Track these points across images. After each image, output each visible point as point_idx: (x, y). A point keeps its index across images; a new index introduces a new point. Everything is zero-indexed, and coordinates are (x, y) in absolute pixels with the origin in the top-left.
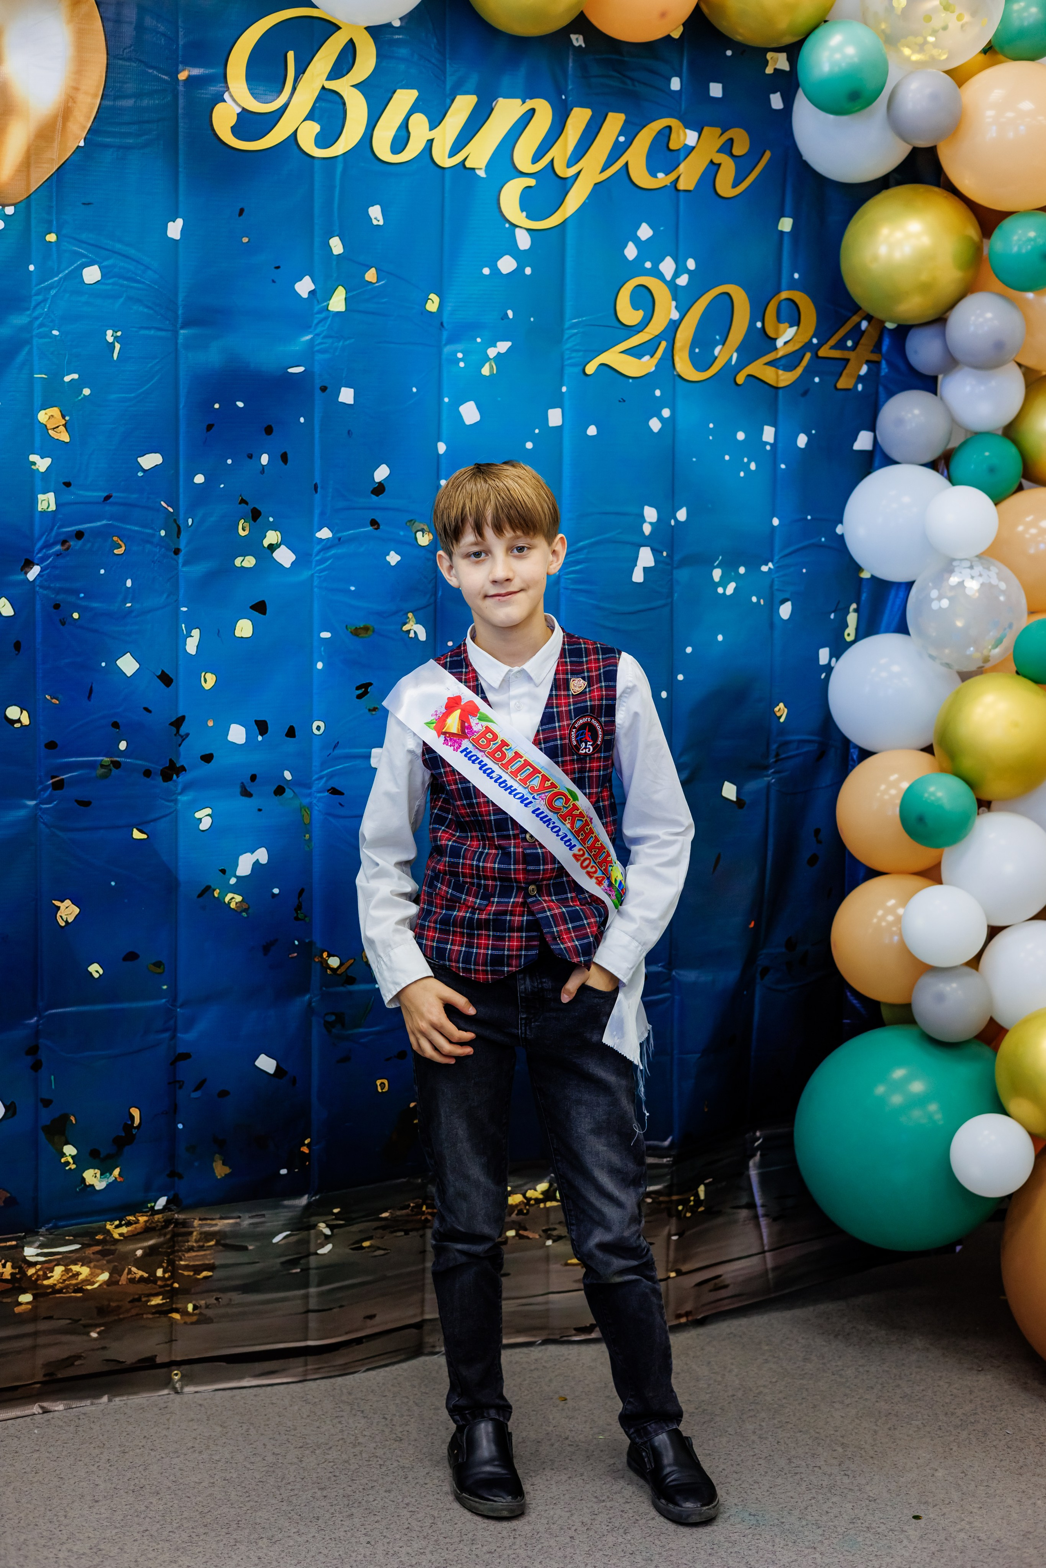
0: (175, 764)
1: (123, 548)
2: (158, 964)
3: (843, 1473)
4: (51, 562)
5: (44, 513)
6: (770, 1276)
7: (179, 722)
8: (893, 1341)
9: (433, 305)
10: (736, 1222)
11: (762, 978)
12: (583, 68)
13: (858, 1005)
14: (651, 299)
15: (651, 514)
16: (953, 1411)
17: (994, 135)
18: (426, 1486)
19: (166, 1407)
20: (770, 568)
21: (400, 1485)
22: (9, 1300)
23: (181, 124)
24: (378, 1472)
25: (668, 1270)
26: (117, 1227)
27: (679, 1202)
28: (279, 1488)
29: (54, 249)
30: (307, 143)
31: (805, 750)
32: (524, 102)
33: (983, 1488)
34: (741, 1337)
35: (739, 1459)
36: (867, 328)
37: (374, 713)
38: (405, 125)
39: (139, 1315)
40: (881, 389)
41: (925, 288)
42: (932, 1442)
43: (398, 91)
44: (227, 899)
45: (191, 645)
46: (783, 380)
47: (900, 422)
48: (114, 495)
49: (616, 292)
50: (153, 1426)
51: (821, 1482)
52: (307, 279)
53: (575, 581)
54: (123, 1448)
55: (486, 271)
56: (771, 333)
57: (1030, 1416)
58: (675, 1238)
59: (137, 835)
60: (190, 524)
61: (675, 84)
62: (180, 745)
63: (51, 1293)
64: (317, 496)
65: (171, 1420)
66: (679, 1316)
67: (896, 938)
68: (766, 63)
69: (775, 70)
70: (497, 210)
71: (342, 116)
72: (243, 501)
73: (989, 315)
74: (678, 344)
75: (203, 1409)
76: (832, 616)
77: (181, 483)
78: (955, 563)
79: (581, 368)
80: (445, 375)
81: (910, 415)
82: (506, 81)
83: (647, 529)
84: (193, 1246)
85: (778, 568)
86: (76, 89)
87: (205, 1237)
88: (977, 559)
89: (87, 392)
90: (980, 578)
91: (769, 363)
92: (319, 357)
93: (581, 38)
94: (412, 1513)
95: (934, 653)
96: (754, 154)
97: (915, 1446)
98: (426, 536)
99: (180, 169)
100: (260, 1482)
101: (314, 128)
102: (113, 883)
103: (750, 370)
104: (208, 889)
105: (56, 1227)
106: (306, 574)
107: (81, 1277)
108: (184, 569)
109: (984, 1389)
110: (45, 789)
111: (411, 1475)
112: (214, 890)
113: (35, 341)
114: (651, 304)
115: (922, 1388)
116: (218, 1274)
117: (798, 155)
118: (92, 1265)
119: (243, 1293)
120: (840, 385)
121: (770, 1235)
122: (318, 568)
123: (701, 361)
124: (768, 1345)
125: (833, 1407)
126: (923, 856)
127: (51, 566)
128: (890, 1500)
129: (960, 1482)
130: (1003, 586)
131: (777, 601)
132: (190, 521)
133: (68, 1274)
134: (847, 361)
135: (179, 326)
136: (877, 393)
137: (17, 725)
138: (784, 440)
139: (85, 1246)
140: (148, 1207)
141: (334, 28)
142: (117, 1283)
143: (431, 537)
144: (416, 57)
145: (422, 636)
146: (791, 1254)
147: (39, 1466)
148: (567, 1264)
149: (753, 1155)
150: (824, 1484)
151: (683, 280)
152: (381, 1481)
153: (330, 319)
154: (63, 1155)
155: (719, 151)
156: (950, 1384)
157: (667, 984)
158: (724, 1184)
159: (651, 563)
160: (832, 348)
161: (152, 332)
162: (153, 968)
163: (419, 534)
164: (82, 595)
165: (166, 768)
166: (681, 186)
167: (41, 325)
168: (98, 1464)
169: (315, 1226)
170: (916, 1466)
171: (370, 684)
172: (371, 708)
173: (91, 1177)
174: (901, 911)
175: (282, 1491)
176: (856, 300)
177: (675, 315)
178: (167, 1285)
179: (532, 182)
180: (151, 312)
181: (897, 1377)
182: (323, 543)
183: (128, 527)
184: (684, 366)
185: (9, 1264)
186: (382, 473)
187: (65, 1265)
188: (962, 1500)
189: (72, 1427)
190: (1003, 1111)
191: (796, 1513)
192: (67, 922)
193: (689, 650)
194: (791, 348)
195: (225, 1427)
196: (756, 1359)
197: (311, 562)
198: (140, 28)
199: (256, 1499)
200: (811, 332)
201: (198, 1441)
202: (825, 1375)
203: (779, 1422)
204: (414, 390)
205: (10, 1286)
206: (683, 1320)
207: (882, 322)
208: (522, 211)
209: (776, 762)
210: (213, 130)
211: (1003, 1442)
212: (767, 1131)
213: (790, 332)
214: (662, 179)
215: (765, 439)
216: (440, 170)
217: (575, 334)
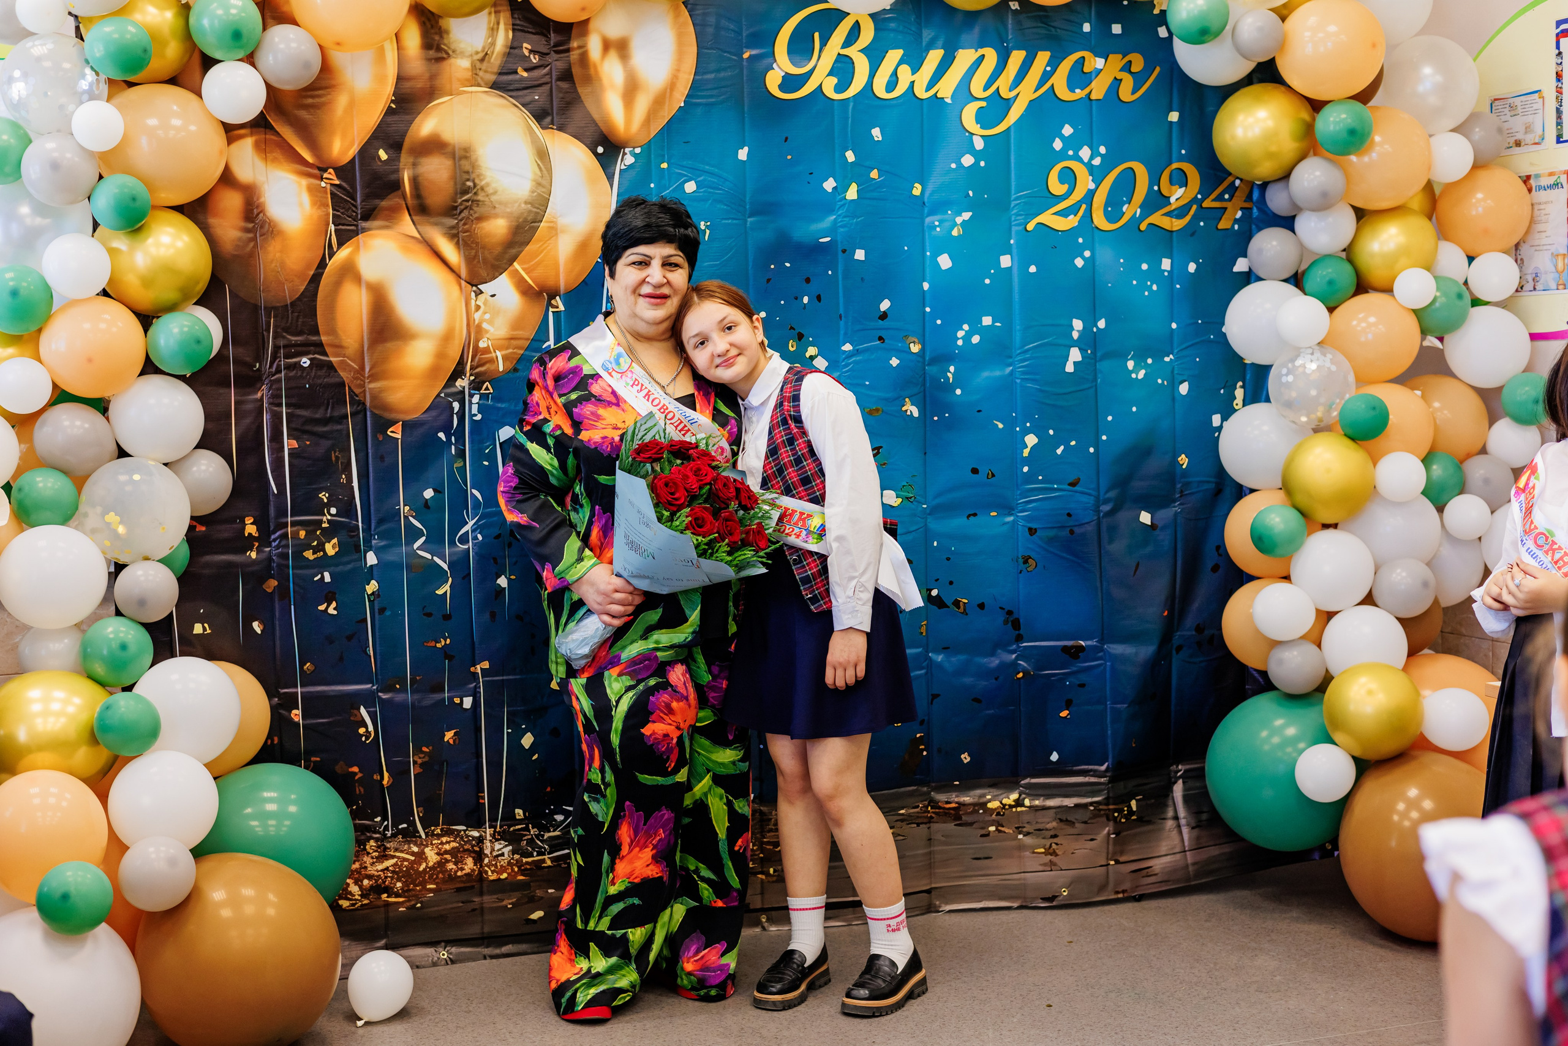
6: (1190, 868)
9: (917, 190)
10: (1162, 830)
11: (1177, 653)
12: (1018, 23)
13: (1257, 676)
14: (1073, 175)
15: (1078, 325)
20: (1171, 359)
23: (745, 87)
25: (1108, 859)
27: (1115, 810)
29: (666, 173)
30: (829, 91)
31: (1204, 488)
32: (976, 51)
36: (1239, 185)
38: (895, 73)
40: (1254, 227)
41: (1271, 156)
43: (890, 51)
46: (1176, 225)
47: (1262, 250)
49: (1047, 173)
52: (831, 180)
53: (1023, 373)
55: (953, 166)
56: (1165, 192)
58: (1113, 836)
61: (1087, 28)
64: (842, 323)
66: (1117, 893)
68: (1154, 6)
69: (1161, 10)
70: (960, 124)
71: (852, 71)
72: (792, 328)
73: (1318, 173)
74: (1095, 205)
76: (1222, 391)
78: (1301, 351)
79: (1023, 227)
80: (927, 237)
81: (1270, 246)
82: (965, 37)
83: (1075, 335)
85: (1177, 359)
86: (678, 70)
88: (1317, 348)
90: (1317, 361)
91: (1166, 214)
92: (840, 230)
93: (1017, 3)
95: (1286, 414)
96: (1148, 70)
98: (916, 346)
99: (745, 116)
101: (834, 80)
103: (1151, 220)
114: (1073, 179)
117: (1179, 68)
120: (1220, 227)
121: (1190, 839)
122: (845, 371)
123: (1112, 215)
130: (1336, 368)
131: (1177, 382)
134: (1226, 209)
135: (747, 216)
136: (1248, 230)
138: (1178, 268)
141: (846, 15)
143: (920, 346)
144: (901, 28)
145: (916, 414)
146: (1205, 853)
148: (1034, 853)
149: (1177, 782)
151: (1097, 161)
153: (847, 205)
155: (1120, 70)
157: (1101, 654)
158: (1153, 801)
159: (1079, 358)
160: (1213, 200)
161: (730, 221)
163: (912, 345)
171: (881, 447)
176: (1227, 167)
177: (1092, 186)
179: (984, 104)
180: (729, 208)
182: (848, 354)
184: (1100, 220)
186: (885, 305)
188: (1287, 991)
190: (1332, 741)
193: (1110, 418)
194: (1181, 203)
196: (1171, 920)
197: (839, 366)
198: (718, 27)
200: (1197, 191)
202: (1218, 928)
203: (1174, 951)
204: (906, 248)
206: (1120, 896)
207: (1250, 180)
208: (977, 124)
209: (1181, 496)
210: (767, 88)
211: (1331, 964)
212: (1188, 767)
213: (1180, 192)
214: (1079, 93)
215: (1163, 267)
216: (920, 101)
217: (1020, 203)
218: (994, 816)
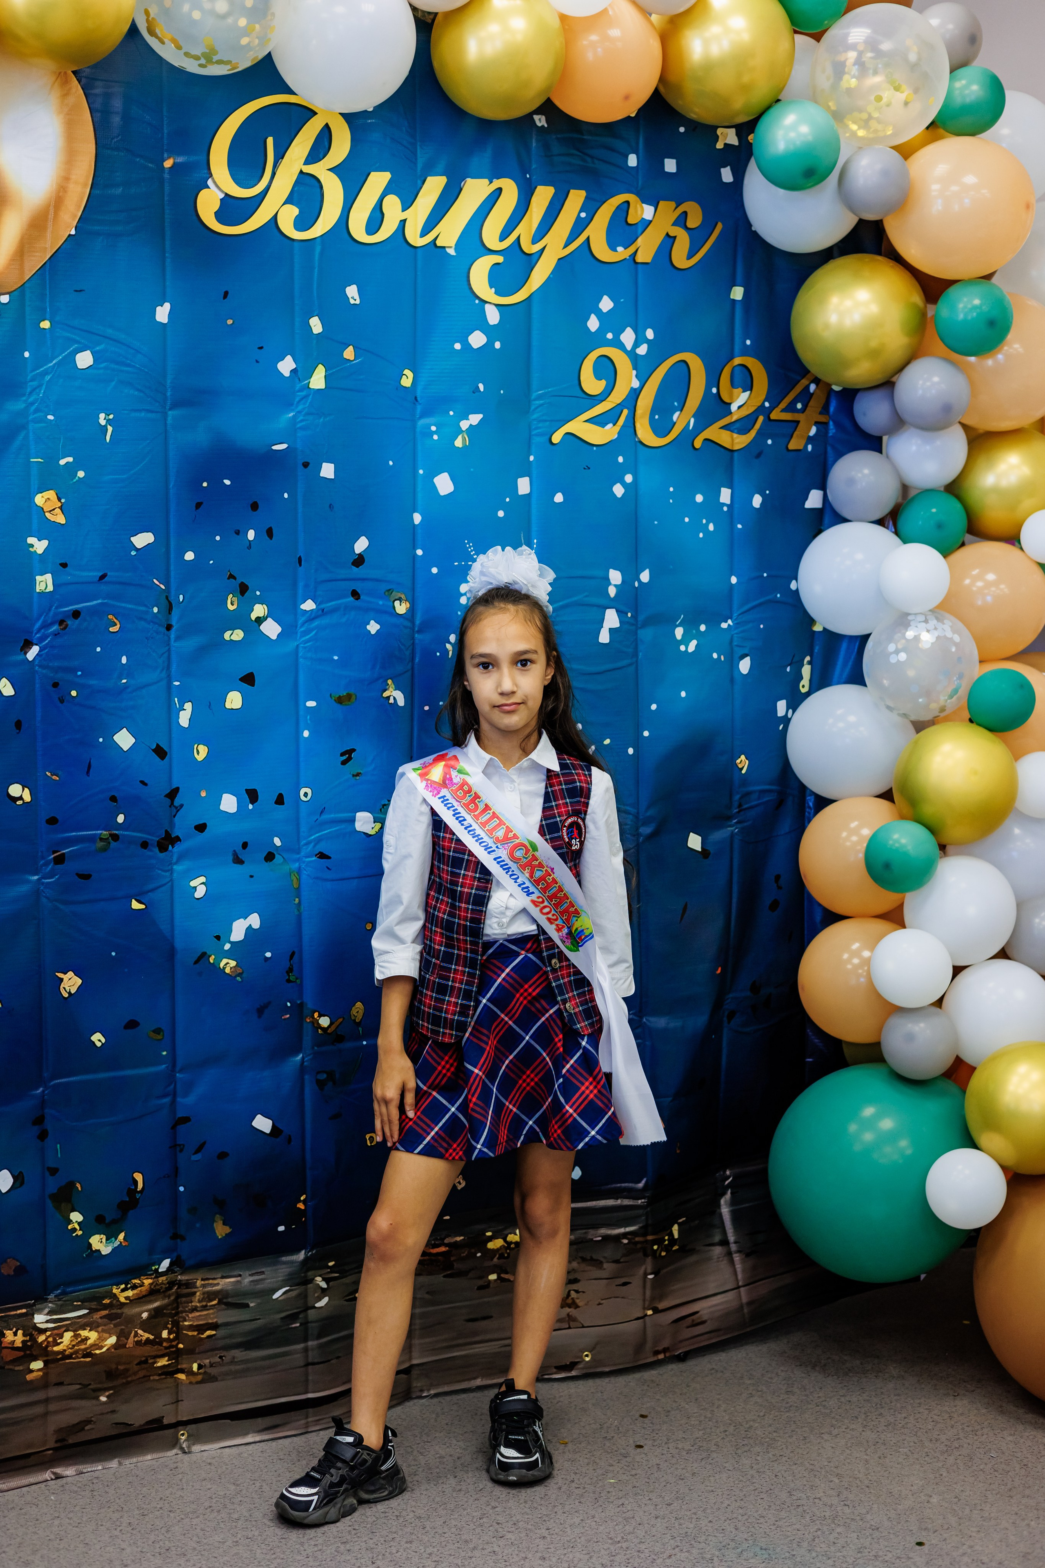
0: (171, 835)
1: (118, 626)
2: (158, 1031)
3: (842, 1503)
4: (49, 641)
5: (42, 594)
6: (746, 1311)
7: (173, 794)
8: (868, 1371)
9: (407, 380)
10: (710, 1259)
11: (729, 1022)
12: (546, 147)
13: (820, 1044)
14: (613, 369)
15: (616, 577)
16: (936, 1437)
17: (940, 208)
18: (446, 1535)
19: (177, 1468)
20: (729, 625)
21: (419, 1535)
22: (21, 1368)
23: (167, 211)
24: (396, 1523)
25: (644, 1308)
26: (123, 1291)
27: (654, 1242)
28: (302, 1544)
29: (48, 336)
30: (287, 226)
31: (765, 799)
32: (491, 182)
33: (977, 1512)
34: (722, 1372)
35: (741, 1494)
36: (815, 391)
37: (358, 778)
38: (379, 206)
39: (146, 1377)
40: (829, 449)
41: (874, 354)
42: (922, 1469)
43: (372, 173)
44: (222, 965)
45: (184, 718)
46: (738, 443)
47: (851, 481)
48: (109, 574)
49: (580, 363)
50: (167, 1487)
51: (825, 1513)
52: (289, 358)
54: (142, 1511)
55: (458, 346)
56: (726, 399)
57: (1010, 1438)
58: (651, 1276)
59: (136, 905)
60: (181, 600)
61: (632, 160)
62: (174, 816)
63: (61, 1359)
64: (302, 569)
65: (184, 1480)
66: (657, 1353)
67: (862, 980)
68: (717, 138)
69: (725, 144)
70: (467, 287)
71: (319, 199)
72: (231, 577)
73: (936, 379)
74: (639, 412)
75: (213, 1467)
76: (788, 669)
77: (172, 561)
78: (910, 618)
79: (548, 436)
80: (420, 447)
81: (860, 475)
82: (474, 161)
83: (612, 591)
84: (196, 1307)
85: (737, 625)
86: (67, 179)
87: (208, 1297)
88: (931, 613)
89: (81, 474)
90: (935, 631)
91: (725, 427)
92: (300, 434)
93: (543, 118)
94: (436, 1563)
95: (891, 704)
96: (707, 227)
97: (906, 1473)
98: (403, 604)
99: (167, 255)
100: (282, 1538)
101: (293, 211)
102: (113, 954)
103: (706, 434)
104: (204, 956)
105: (64, 1293)
106: (292, 645)
107: (89, 1342)
108: (176, 644)
109: (962, 1414)
110: (46, 864)
111: (428, 1524)
112: (210, 956)
113: (31, 426)
114: (613, 373)
115: (904, 1415)
116: (222, 1332)
117: (750, 225)
118: (100, 1329)
119: (245, 1350)
120: (791, 446)
121: (743, 1271)
122: (304, 639)
123: (661, 427)
124: (750, 1379)
125: (823, 1438)
126: (886, 900)
127: (50, 646)
128: (891, 1528)
129: (955, 1507)
130: (957, 638)
131: (736, 656)
132: (181, 597)
133: (77, 1339)
134: (798, 422)
135: (168, 408)
136: (826, 453)
137: (19, 802)
138: (740, 501)
139: (92, 1311)
140: (152, 1270)
141: (312, 114)
142: (124, 1346)
143: (408, 605)
144: (388, 141)
145: (401, 702)
146: (764, 1288)
147: (62, 1533)
149: (723, 1194)
150: (827, 1514)
151: (642, 350)
152: (400, 1533)
153: (311, 397)
154: (70, 1222)
155: (675, 224)
156: (930, 1410)
158: (697, 1223)
159: (616, 624)
160: (783, 411)
161: (143, 414)
162: (152, 1034)
163: (397, 603)
164: (79, 673)
165: (162, 839)
166: (639, 259)
167: (37, 411)
168: (121, 1528)
169: (312, 1280)
170: (910, 1493)
171: (354, 750)
172: (355, 773)
173: (97, 1242)
174: (866, 954)
175: (306, 1546)
176: (806, 365)
177: (636, 384)
178: (172, 1347)
179: (500, 259)
180: (142, 394)
181: (878, 1406)
182: (308, 615)
183: (123, 605)
184: (645, 433)
185: (20, 1332)
186: (361, 545)
187: (74, 1331)
188: (960, 1524)
189: (87, 1491)
190: (975, 1146)
191: (805, 1544)
192: (70, 993)
193: (654, 707)
194: (745, 412)
195: (238, 1485)
196: (741, 1394)
197: (297, 633)
198: (126, 117)
199: (282, 1556)
200: (764, 397)
201: (214, 1501)
202: (810, 1406)
203: (773, 1455)
204: (391, 463)
205: (22, 1353)
206: (661, 1356)
207: (829, 385)
208: (491, 288)
209: (739, 812)
210: (198, 215)
211: (989, 1466)
212: (737, 1170)
213: (744, 397)
214: (622, 253)
215: (722, 500)
216: (413, 250)
217: (541, 405)
218: (495, 1260)
